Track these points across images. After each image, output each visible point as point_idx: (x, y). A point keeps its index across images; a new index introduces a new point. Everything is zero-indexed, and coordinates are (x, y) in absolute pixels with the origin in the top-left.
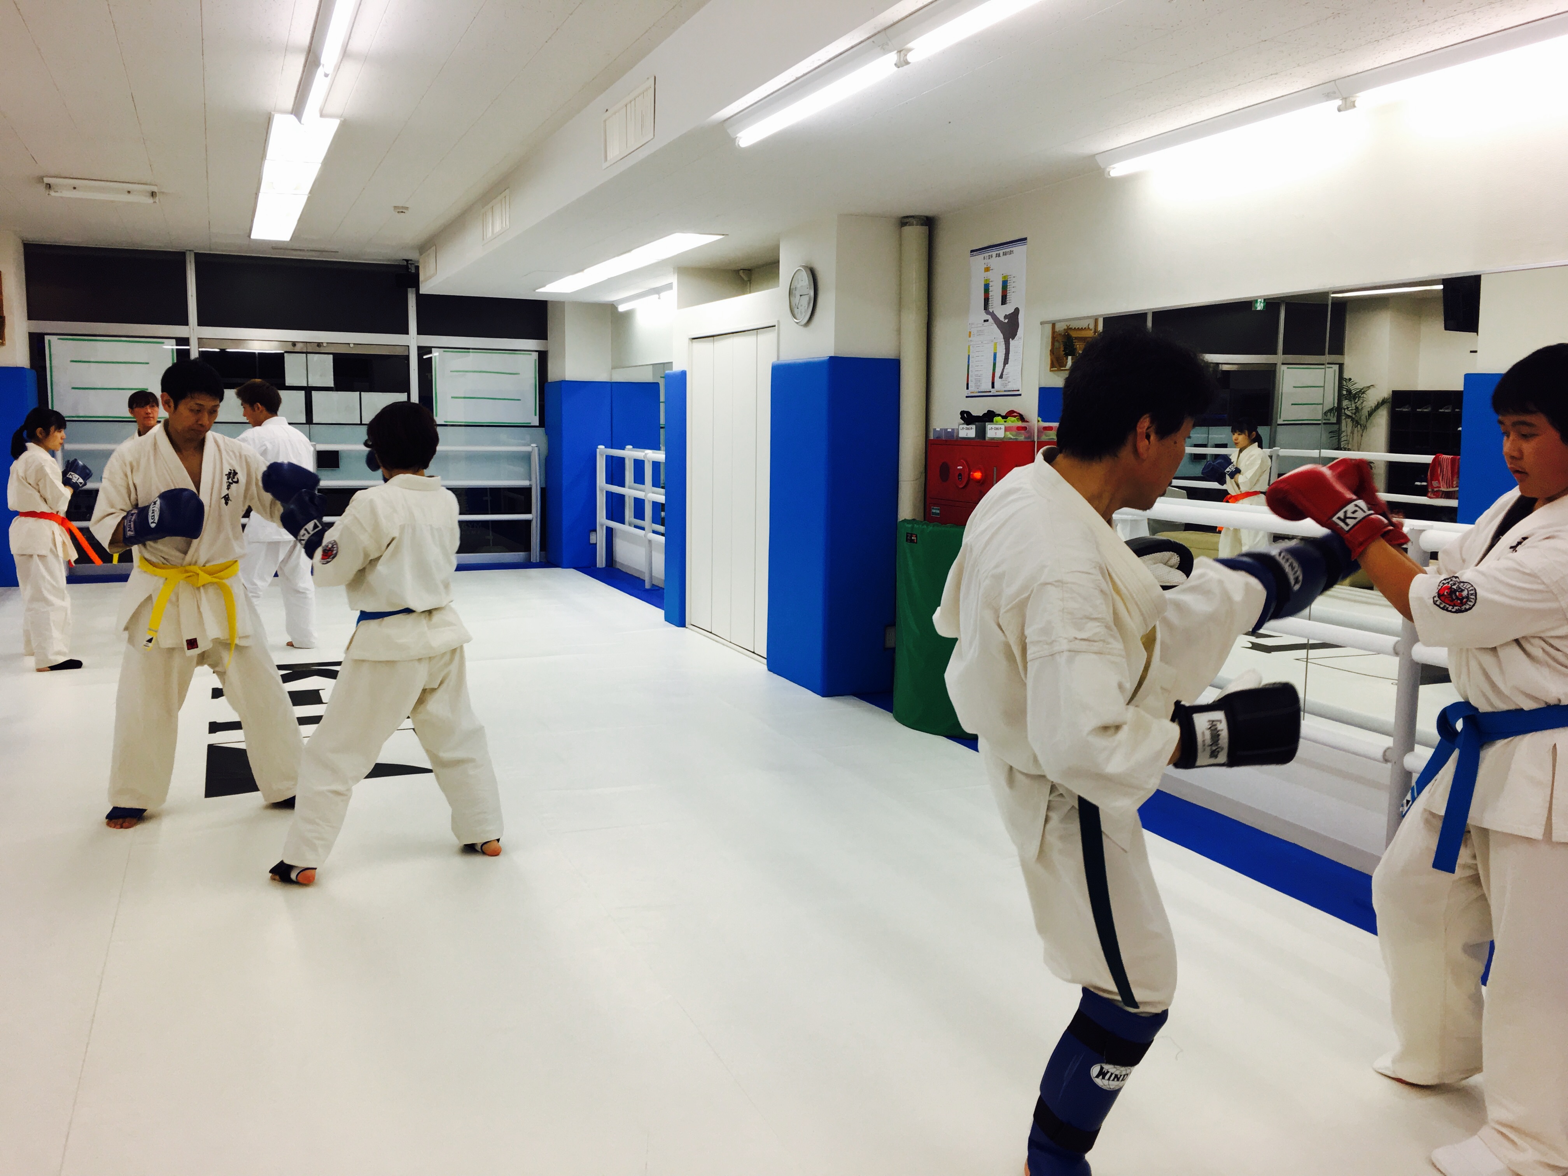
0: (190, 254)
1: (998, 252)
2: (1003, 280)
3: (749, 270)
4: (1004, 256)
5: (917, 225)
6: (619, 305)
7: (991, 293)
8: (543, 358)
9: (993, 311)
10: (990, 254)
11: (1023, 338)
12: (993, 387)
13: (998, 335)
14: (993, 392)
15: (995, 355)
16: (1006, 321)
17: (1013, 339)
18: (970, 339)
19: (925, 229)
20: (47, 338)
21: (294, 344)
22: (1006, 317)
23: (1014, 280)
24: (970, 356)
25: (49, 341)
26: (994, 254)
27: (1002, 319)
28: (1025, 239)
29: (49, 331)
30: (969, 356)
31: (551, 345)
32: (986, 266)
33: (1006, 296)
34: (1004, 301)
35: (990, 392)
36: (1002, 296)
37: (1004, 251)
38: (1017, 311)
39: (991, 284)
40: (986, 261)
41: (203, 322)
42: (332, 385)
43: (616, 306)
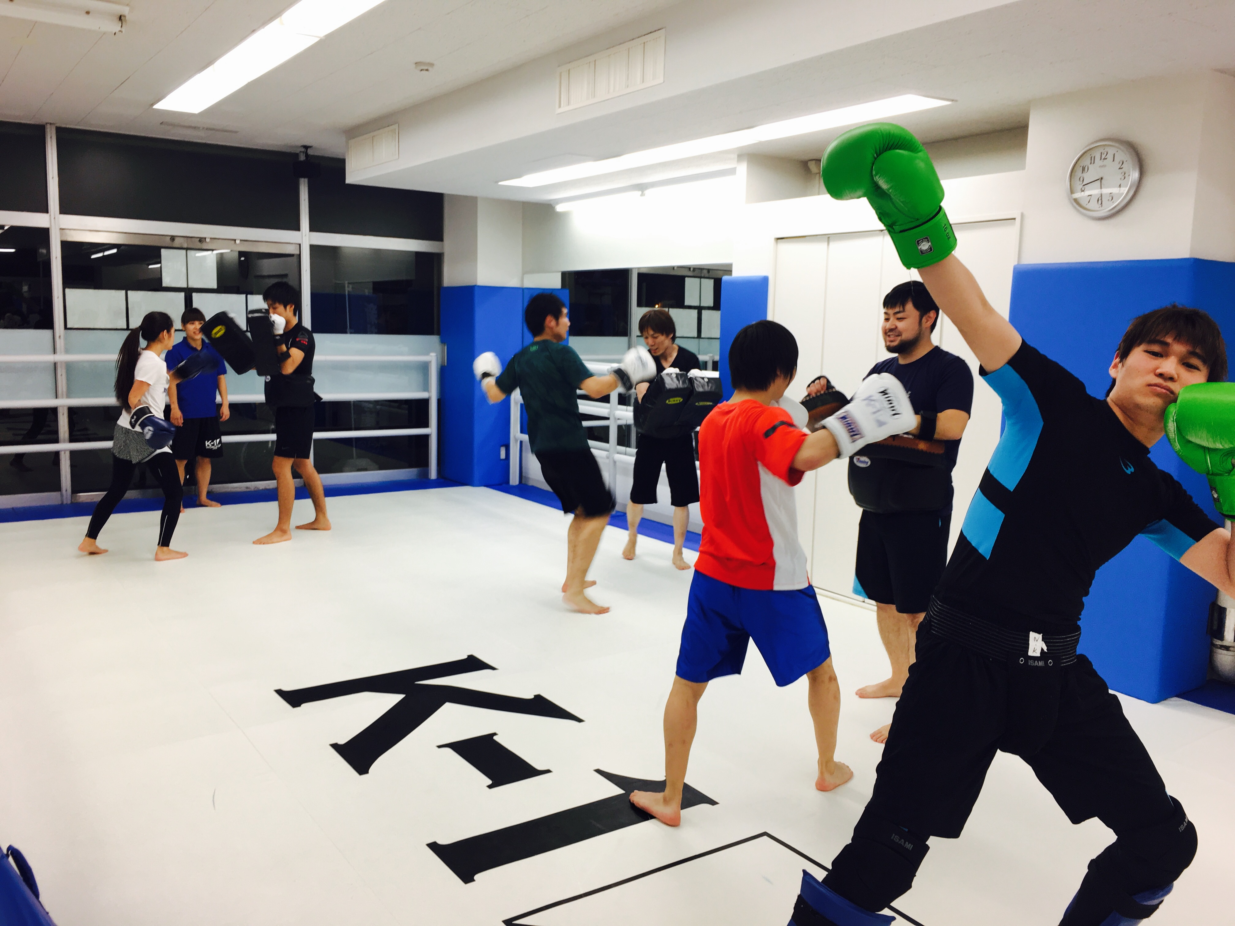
0: (50, 128)
21: (173, 238)
31: (447, 247)
41: (65, 209)
42: (215, 287)
43: (553, 206)
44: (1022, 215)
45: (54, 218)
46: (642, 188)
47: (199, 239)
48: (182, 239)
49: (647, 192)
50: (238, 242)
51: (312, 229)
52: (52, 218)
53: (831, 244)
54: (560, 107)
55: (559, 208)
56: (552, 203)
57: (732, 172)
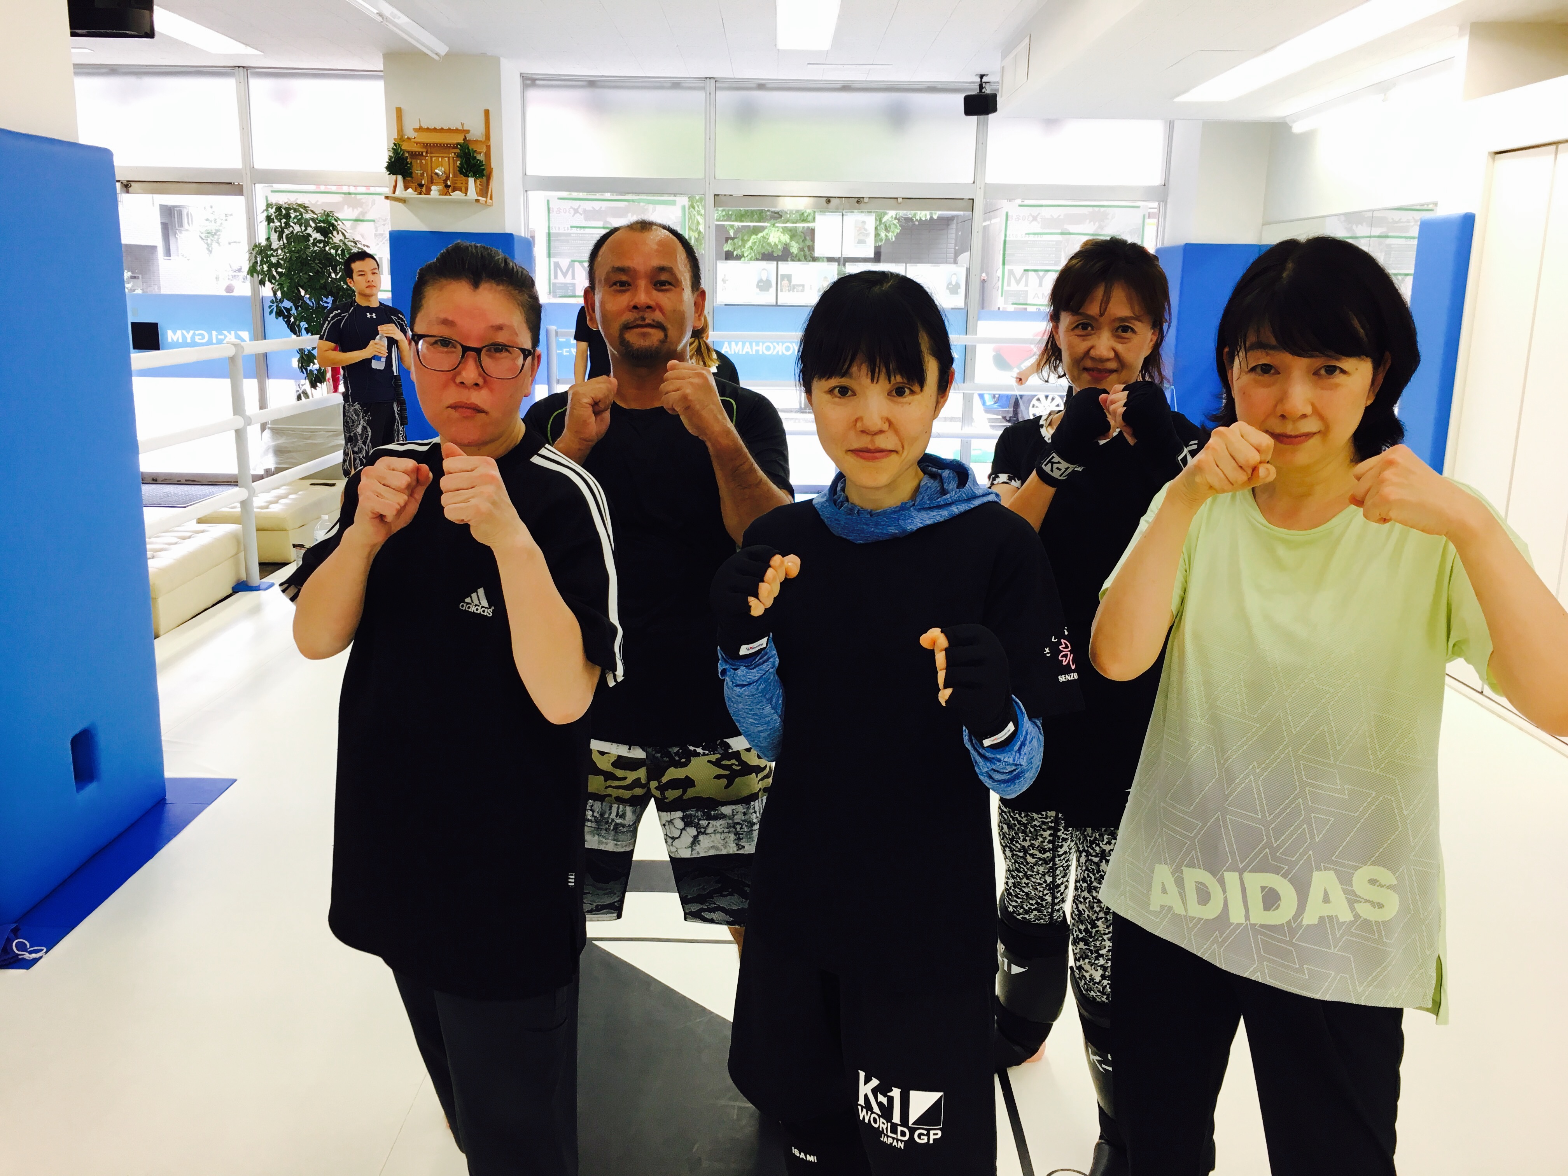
6: (1294, 122)
21: (828, 200)
42: (872, 255)
43: (1286, 125)
45: (709, 184)
47: (857, 199)
48: (838, 200)
50: (900, 200)
55: (1298, 128)
56: (1286, 120)
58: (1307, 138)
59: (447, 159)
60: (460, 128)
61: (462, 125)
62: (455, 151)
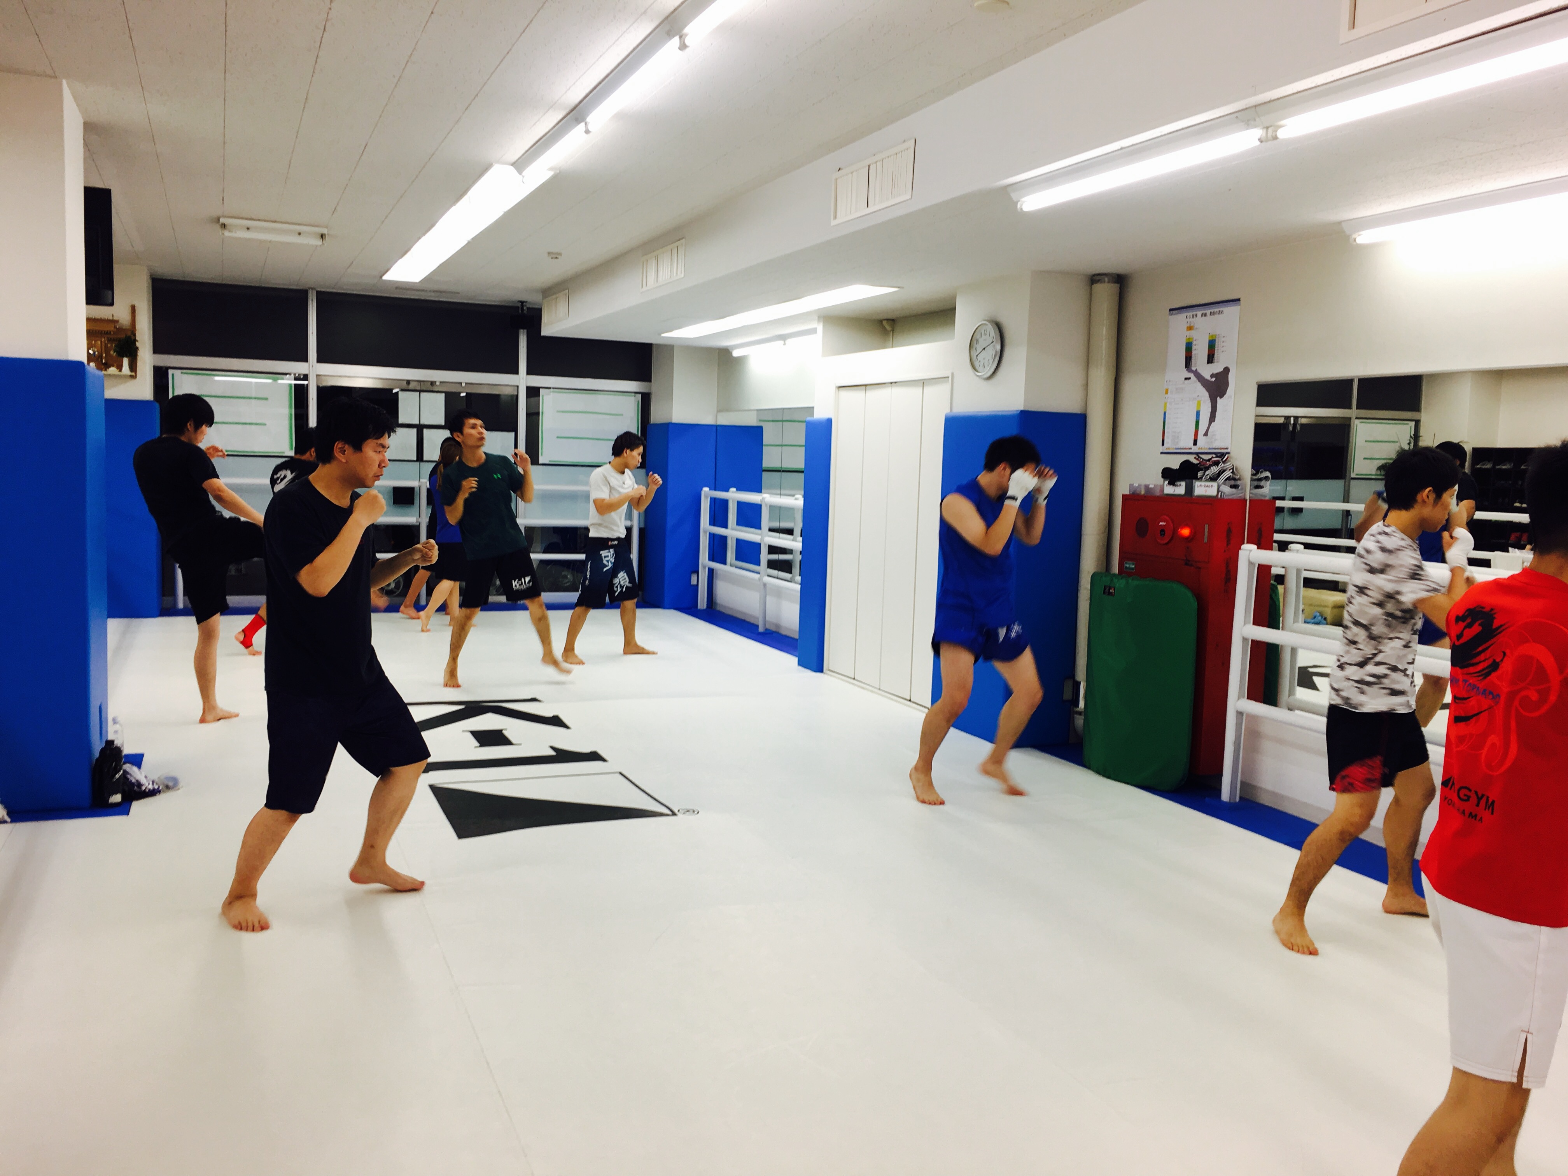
0: (312, 292)
1: (1204, 312)
2: (1211, 339)
3: (893, 320)
4: (1212, 316)
5: (1109, 282)
7: (1194, 352)
8: (646, 400)
9: (1196, 370)
10: (1195, 313)
11: (1233, 397)
12: (1195, 443)
13: (1204, 394)
14: (1195, 449)
15: (1198, 413)
16: (1213, 379)
17: (1221, 397)
18: (1167, 396)
19: (1116, 287)
20: (170, 372)
21: (408, 382)
22: (1212, 376)
23: (1223, 339)
24: (1167, 413)
25: (173, 375)
26: (1199, 313)
27: (1208, 377)
28: (1239, 300)
29: (172, 365)
30: (1165, 413)
31: (655, 387)
32: (1188, 325)
33: (1213, 355)
34: (1211, 359)
35: (1191, 449)
36: (1208, 355)
37: (1212, 311)
38: (1227, 370)
39: (1194, 343)
40: (1188, 320)
41: (322, 358)
42: (443, 424)
43: (731, 351)
44: (953, 374)
45: (313, 366)
46: (783, 338)
47: (429, 382)
48: (415, 383)
49: (788, 341)
50: (463, 385)
51: (529, 372)
52: (311, 366)
53: (867, 392)
54: (642, 287)
55: (736, 353)
56: (729, 348)
57: (813, 331)
58: (740, 360)
59: (99, 342)
60: (111, 318)
61: (113, 316)
62: (108, 336)
